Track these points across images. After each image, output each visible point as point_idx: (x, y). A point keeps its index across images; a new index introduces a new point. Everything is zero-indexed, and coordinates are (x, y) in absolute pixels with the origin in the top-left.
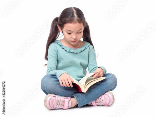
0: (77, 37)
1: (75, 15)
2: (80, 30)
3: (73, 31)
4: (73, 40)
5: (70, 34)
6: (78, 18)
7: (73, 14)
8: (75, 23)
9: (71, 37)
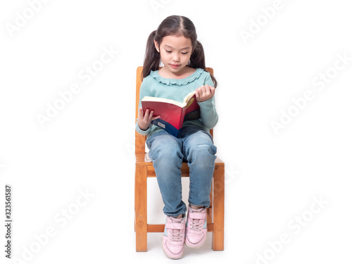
0: (179, 58)
1: (182, 25)
2: (185, 49)
3: (174, 49)
4: (173, 63)
5: (170, 52)
6: (184, 30)
7: (179, 23)
8: (179, 36)
9: (171, 59)
